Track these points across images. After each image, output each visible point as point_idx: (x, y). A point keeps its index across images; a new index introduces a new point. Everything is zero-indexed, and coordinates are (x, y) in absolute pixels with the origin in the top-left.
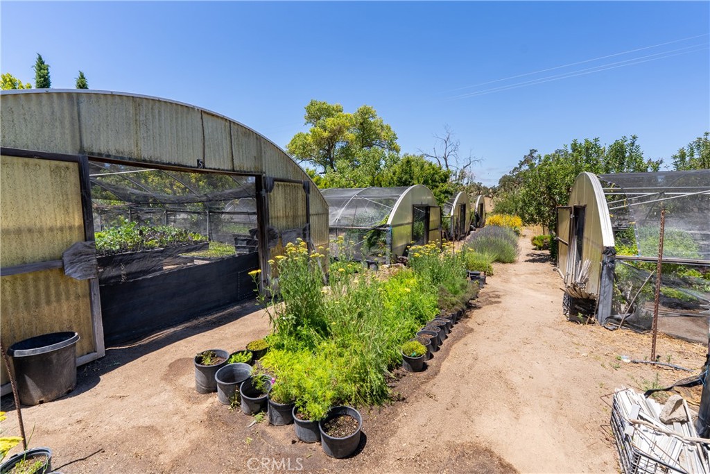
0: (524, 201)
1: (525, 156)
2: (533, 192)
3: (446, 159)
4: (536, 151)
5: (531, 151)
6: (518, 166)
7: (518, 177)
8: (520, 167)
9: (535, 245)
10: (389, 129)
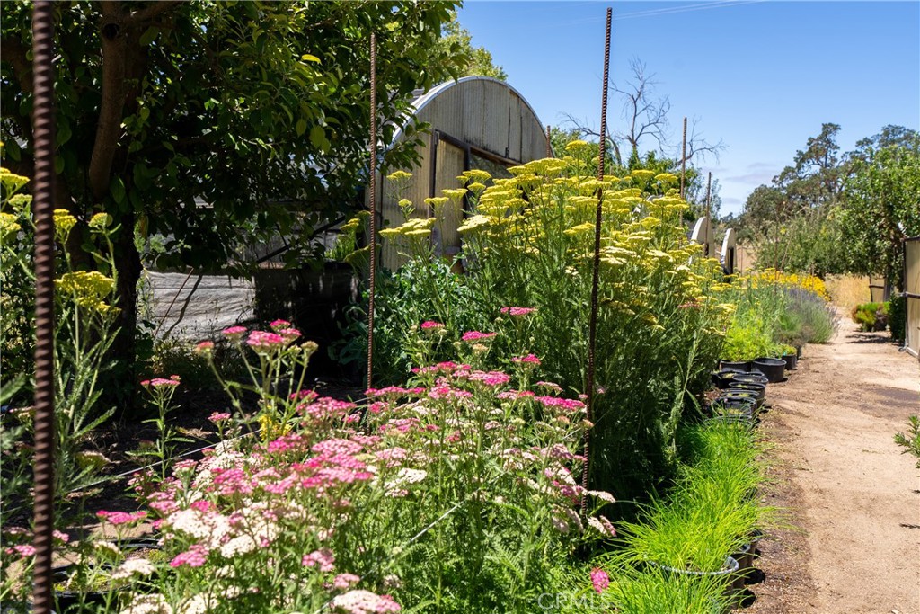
0: (845, 232)
1: (811, 140)
2: (861, 215)
3: (634, 143)
4: (836, 128)
5: (825, 126)
6: (794, 165)
7: (794, 192)
8: (799, 167)
9: (859, 321)
10: (486, 60)
